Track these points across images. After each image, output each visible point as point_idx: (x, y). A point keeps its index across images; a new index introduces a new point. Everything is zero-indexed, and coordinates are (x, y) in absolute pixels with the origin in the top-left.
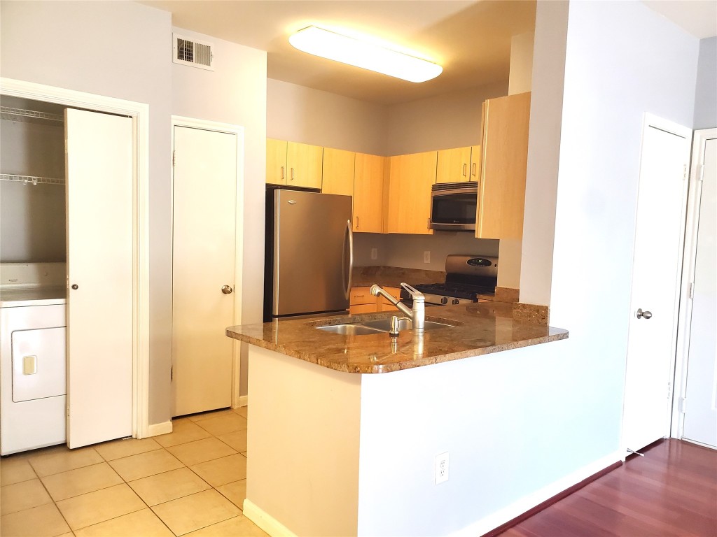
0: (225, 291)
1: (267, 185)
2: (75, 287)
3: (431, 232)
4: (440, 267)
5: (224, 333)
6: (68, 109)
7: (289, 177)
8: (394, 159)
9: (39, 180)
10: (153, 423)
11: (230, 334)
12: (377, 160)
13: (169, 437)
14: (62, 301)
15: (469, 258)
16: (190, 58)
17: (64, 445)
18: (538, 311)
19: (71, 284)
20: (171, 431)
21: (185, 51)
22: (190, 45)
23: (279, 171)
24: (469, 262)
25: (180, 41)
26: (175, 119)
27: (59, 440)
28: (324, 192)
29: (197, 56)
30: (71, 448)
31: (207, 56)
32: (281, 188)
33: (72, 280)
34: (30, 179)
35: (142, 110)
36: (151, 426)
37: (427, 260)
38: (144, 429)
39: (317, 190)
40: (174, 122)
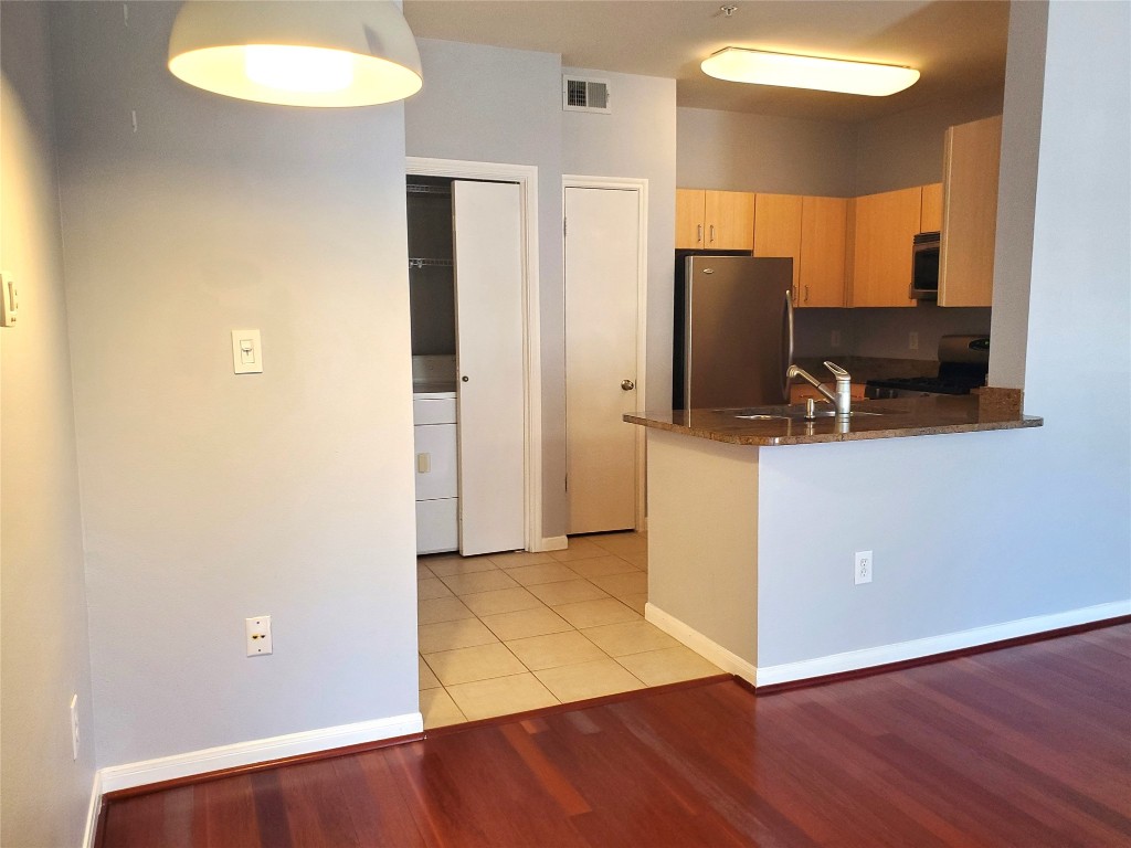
0: (625, 387)
1: (678, 251)
2: (465, 379)
3: (914, 303)
4: (932, 356)
5: (622, 418)
6: (456, 182)
7: (707, 238)
8: (861, 201)
9: (424, 262)
10: (546, 537)
11: (627, 418)
12: (837, 204)
13: (565, 553)
14: (452, 394)
15: (970, 340)
16: (582, 102)
17: (457, 553)
18: (1009, 396)
19: (461, 377)
20: (566, 547)
21: (577, 94)
22: (582, 85)
23: (694, 230)
24: (972, 345)
25: (571, 83)
26: (567, 179)
27: (452, 547)
28: (756, 255)
29: (590, 99)
30: (465, 554)
31: (601, 96)
32: (694, 255)
33: (462, 372)
34: (415, 262)
35: (530, 173)
36: (545, 540)
37: (914, 345)
38: (538, 543)
39: (747, 253)
40: (565, 183)
